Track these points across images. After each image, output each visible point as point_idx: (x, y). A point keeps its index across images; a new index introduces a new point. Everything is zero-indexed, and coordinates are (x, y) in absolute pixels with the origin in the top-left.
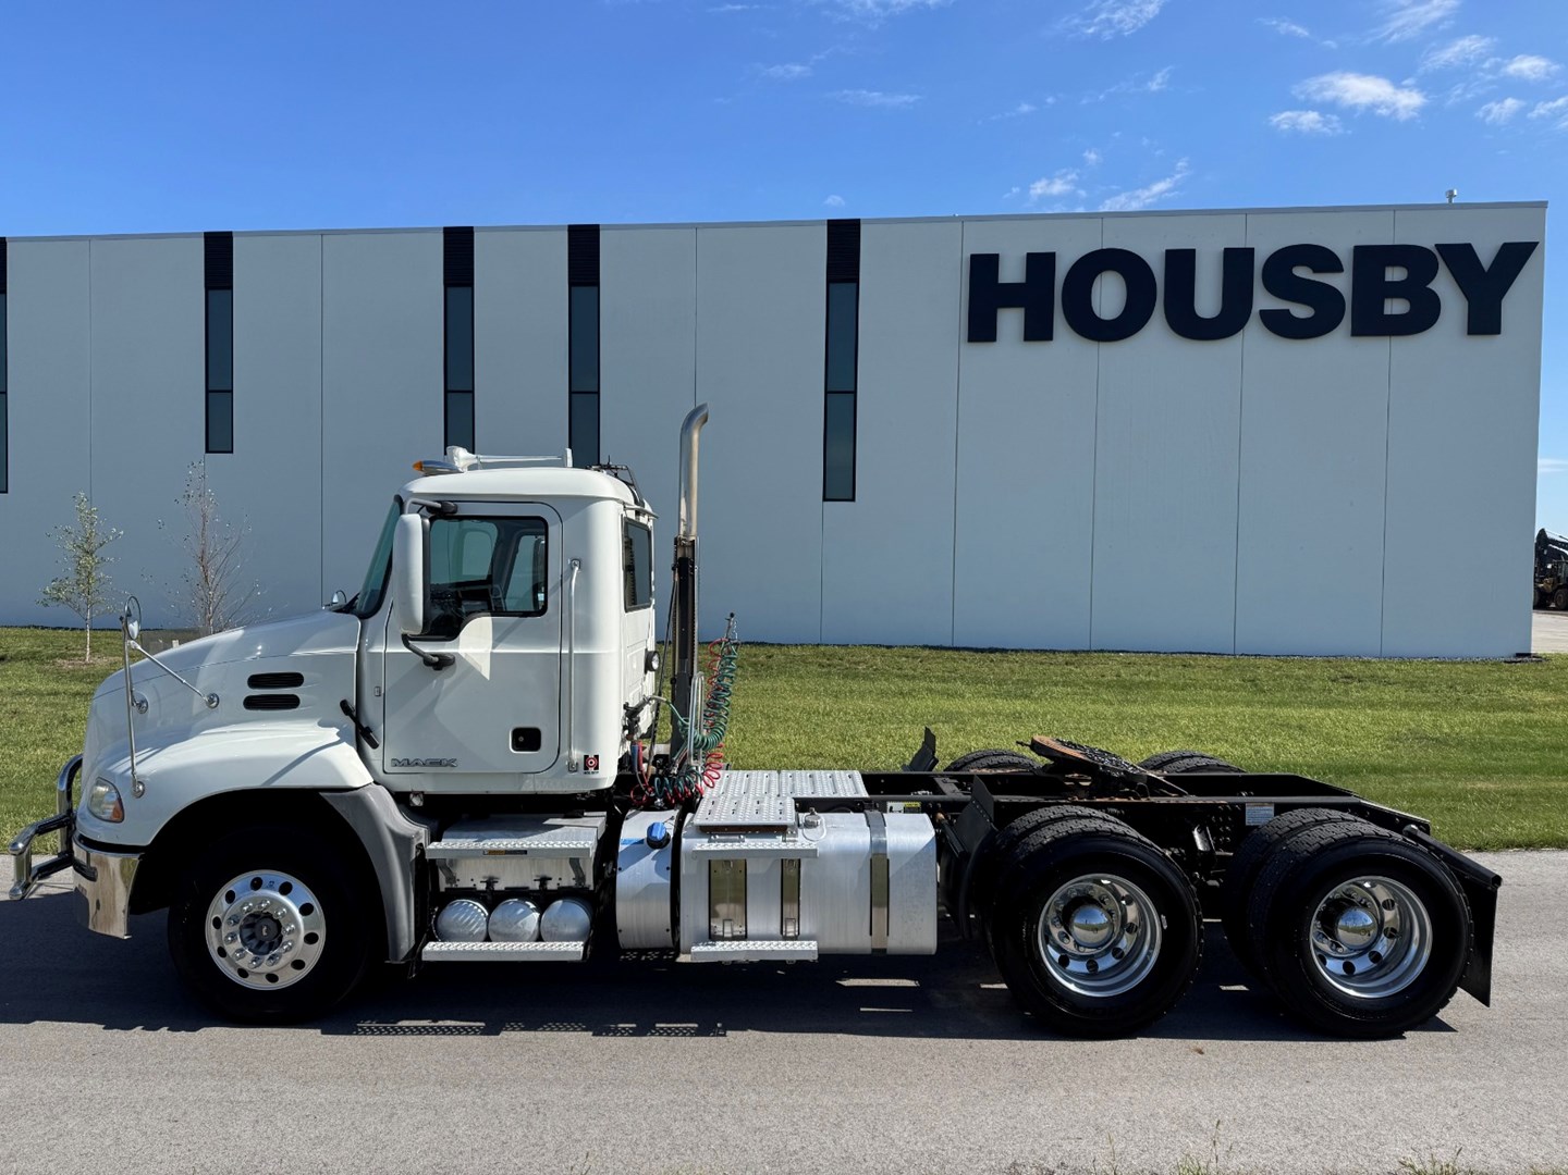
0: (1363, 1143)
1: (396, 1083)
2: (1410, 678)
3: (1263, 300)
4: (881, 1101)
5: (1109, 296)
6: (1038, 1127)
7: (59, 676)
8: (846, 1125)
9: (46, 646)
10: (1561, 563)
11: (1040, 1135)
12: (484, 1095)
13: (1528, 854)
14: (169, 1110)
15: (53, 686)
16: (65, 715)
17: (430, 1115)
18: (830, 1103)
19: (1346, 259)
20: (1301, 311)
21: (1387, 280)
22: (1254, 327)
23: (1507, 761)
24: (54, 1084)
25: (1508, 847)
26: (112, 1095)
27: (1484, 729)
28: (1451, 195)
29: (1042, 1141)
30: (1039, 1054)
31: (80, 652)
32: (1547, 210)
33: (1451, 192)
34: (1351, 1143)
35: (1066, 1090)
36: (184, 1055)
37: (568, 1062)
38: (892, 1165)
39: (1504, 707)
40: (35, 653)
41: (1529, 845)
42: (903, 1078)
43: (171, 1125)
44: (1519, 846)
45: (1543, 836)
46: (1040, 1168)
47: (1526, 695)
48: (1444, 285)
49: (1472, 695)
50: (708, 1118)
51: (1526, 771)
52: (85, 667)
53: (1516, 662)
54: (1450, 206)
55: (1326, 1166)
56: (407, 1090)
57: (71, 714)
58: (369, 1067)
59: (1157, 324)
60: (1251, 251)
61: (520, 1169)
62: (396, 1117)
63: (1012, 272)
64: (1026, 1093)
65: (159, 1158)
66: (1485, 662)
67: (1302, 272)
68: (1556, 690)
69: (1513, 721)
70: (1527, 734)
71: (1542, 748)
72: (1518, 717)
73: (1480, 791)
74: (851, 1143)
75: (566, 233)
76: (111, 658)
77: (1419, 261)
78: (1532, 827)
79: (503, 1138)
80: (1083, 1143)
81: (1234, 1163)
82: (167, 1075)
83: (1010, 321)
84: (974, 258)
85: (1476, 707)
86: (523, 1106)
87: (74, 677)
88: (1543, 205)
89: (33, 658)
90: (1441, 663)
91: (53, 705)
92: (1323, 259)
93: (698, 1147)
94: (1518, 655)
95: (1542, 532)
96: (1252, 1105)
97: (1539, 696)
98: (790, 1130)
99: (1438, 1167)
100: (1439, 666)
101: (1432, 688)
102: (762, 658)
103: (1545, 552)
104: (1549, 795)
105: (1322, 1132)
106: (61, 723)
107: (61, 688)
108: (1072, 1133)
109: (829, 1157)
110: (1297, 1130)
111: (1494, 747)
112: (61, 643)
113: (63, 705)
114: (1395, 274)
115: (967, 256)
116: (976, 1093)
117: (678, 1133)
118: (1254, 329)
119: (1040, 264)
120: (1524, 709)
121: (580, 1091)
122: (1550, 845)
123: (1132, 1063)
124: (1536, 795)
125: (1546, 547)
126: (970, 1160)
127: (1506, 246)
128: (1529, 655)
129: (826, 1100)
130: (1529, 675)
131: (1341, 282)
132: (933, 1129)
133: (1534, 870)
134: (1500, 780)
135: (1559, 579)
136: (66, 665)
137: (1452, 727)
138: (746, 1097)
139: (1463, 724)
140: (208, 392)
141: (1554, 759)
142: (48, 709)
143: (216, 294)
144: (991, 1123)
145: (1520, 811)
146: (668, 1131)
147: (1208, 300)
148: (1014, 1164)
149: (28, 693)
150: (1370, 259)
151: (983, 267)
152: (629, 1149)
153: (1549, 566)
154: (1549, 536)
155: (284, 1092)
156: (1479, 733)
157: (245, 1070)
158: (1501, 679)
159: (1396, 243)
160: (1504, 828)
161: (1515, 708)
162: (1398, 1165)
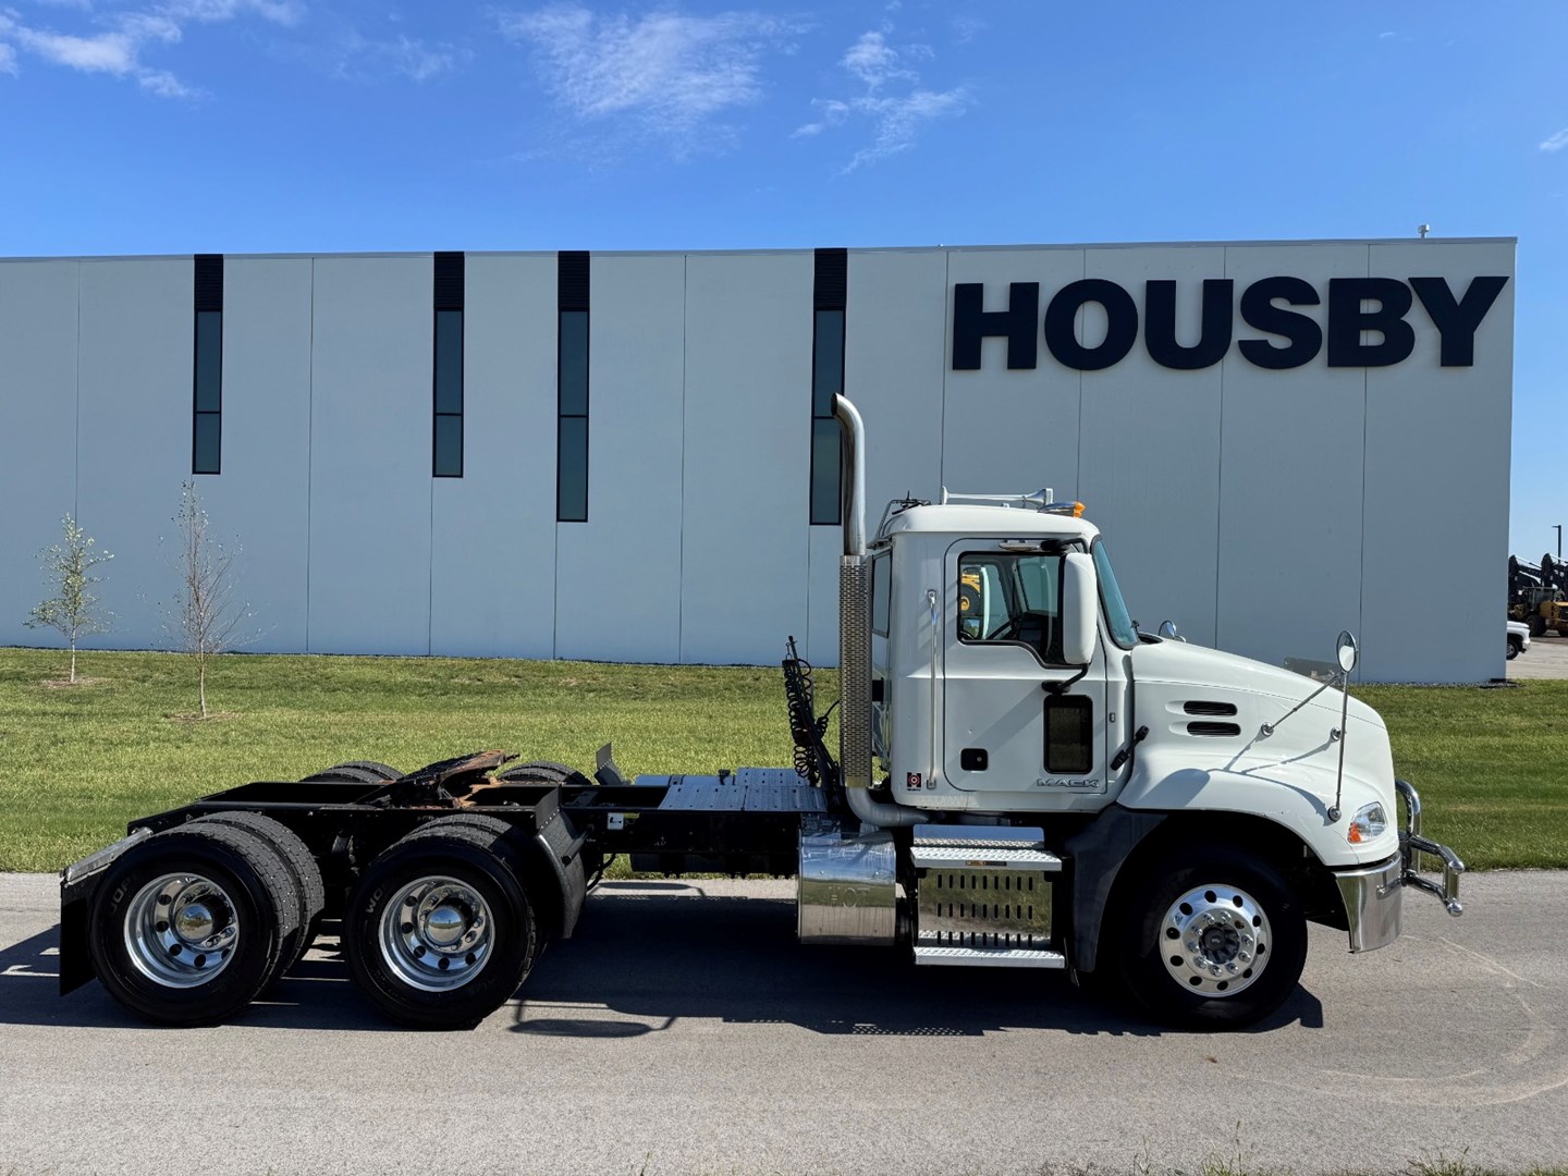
0: (1373, 1144)
1: (445, 1090)
2: (1388, 703)
3: (1242, 331)
4: (914, 1107)
5: (1091, 325)
6: (1065, 1130)
7: (45, 696)
8: (883, 1128)
9: (30, 667)
10: (1531, 590)
11: (1068, 1138)
12: (532, 1102)
13: (1512, 874)
14: (229, 1117)
15: (39, 706)
16: (55, 736)
17: (482, 1121)
18: (865, 1109)
19: (1323, 291)
20: (1279, 342)
21: (1362, 311)
22: (1233, 358)
23: (1486, 784)
24: (112, 1093)
25: (1493, 867)
26: (171, 1102)
27: (1463, 752)
28: (1423, 230)
29: (1071, 1143)
30: (1060, 1063)
31: (64, 673)
32: (1517, 245)
33: (1424, 227)
34: (1362, 1144)
35: (1090, 1096)
36: (234, 1065)
37: (609, 1072)
38: (930, 1166)
39: (1482, 732)
40: (19, 673)
41: (1514, 865)
42: (933, 1085)
43: (233, 1130)
44: (1504, 866)
45: (1528, 855)
46: (1071, 1168)
47: (1502, 720)
48: (1417, 317)
49: (1450, 720)
50: (750, 1123)
51: (1506, 794)
52: (70, 688)
53: (1491, 687)
54: (1422, 241)
55: (1340, 1166)
56: (457, 1098)
57: (61, 735)
58: (416, 1076)
59: (1138, 353)
60: (1229, 283)
61: (576, 1170)
62: (449, 1123)
63: (996, 301)
64: (1051, 1098)
65: (227, 1161)
66: (1461, 688)
67: (1280, 304)
68: (1531, 715)
69: (1490, 746)
70: (1505, 757)
71: (1521, 772)
72: (1496, 741)
73: (1463, 813)
74: (888, 1146)
75: (556, 259)
76: (97, 679)
77: (1392, 294)
78: (1516, 847)
79: (556, 1142)
80: (1110, 1145)
81: (1254, 1164)
82: (222, 1083)
83: (994, 349)
84: (959, 288)
85: (1453, 731)
86: (570, 1112)
87: (59, 697)
88: (1513, 240)
89: (19, 679)
90: (1418, 688)
91: (41, 725)
92: (1301, 291)
93: (743, 1149)
94: (1493, 681)
95: (1513, 558)
96: (1267, 1109)
97: (1515, 721)
98: (830, 1133)
99: (1446, 1165)
100: (1416, 691)
101: (1410, 713)
102: (749, 680)
103: (1516, 579)
104: (1530, 817)
105: (1334, 1134)
106: (54, 744)
107: (48, 708)
108: (1101, 1135)
109: (870, 1158)
110: (1311, 1132)
111: (1474, 770)
112: (44, 664)
113: (52, 726)
114: (1370, 307)
115: (952, 285)
116: (1003, 1099)
117: (722, 1136)
118: (1233, 360)
119: (1024, 294)
120: (1500, 733)
121: (623, 1097)
122: (1533, 865)
123: (1149, 1071)
124: (1517, 817)
125: (1517, 574)
126: (1005, 1162)
127: (1477, 280)
128: (1503, 680)
129: (861, 1105)
130: (1505, 700)
131: (1318, 314)
132: (965, 1133)
133: (1520, 889)
134: (1482, 803)
135: (1530, 606)
136: (50, 685)
137: (1431, 751)
138: (784, 1103)
139: (1442, 748)
140: (195, 413)
141: (1532, 782)
142: (38, 729)
143: (205, 316)
144: (1020, 1127)
145: (1503, 833)
146: (714, 1136)
147: (1187, 330)
148: (1046, 1165)
149: (17, 713)
150: (1346, 292)
151: (968, 297)
152: (677, 1152)
153: (1520, 593)
154: (1520, 562)
155: (338, 1099)
156: (1459, 757)
157: (296, 1078)
158: (1476, 704)
159: (1371, 276)
160: (1490, 849)
161: (1493, 733)
162: (1408, 1165)
